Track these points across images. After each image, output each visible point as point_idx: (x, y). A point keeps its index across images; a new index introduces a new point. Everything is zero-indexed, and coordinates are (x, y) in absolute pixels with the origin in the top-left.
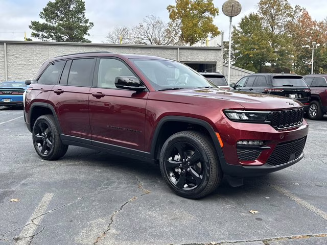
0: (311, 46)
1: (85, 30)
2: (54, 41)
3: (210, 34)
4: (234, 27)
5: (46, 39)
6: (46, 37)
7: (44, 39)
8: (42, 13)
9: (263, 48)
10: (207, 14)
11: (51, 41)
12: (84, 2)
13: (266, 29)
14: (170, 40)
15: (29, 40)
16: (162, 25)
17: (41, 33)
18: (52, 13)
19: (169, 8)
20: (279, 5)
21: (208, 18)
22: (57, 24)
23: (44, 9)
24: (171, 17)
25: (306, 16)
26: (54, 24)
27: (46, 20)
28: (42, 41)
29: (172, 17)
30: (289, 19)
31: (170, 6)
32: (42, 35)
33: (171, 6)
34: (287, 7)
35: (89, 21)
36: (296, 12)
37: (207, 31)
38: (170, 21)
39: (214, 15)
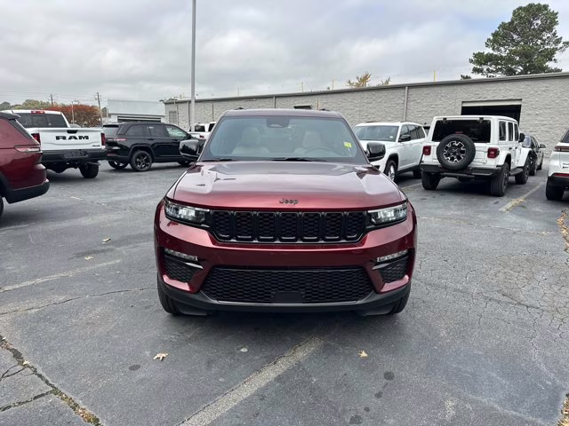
1: (549, 55)
2: (504, 76)
5: (492, 74)
6: (492, 71)
7: (489, 74)
8: (489, 40)
11: (499, 75)
12: (557, 14)
15: (467, 77)
17: (485, 68)
18: (504, 37)
22: (507, 51)
23: (493, 35)
26: (504, 52)
27: (493, 49)
28: (485, 77)
32: (488, 69)
35: (563, 40)
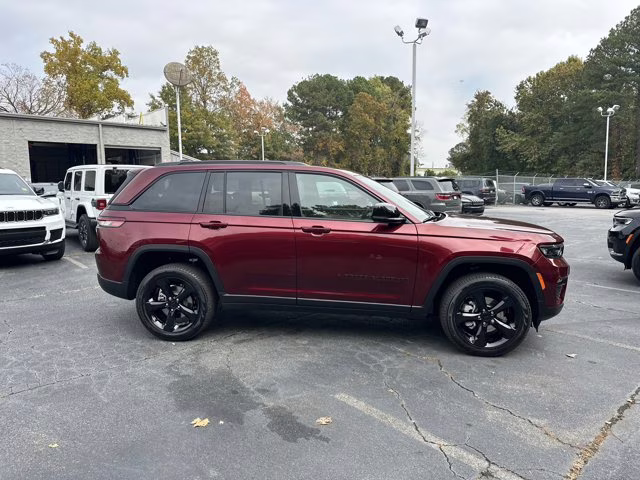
0: (260, 132)
3: (116, 104)
4: (153, 97)
9: (198, 130)
10: (109, 73)
13: (198, 104)
14: (49, 107)
16: (35, 82)
19: (45, 56)
20: (210, 74)
21: (111, 79)
24: (48, 70)
25: (243, 91)
29: (50, 70)
30: (224, 93)
31: (45, 52)
33: (48, 54)
34: (222, 78)
36: (232, 86)
37: (111, 98)
38: (45, 75)
39: (122, 76)
